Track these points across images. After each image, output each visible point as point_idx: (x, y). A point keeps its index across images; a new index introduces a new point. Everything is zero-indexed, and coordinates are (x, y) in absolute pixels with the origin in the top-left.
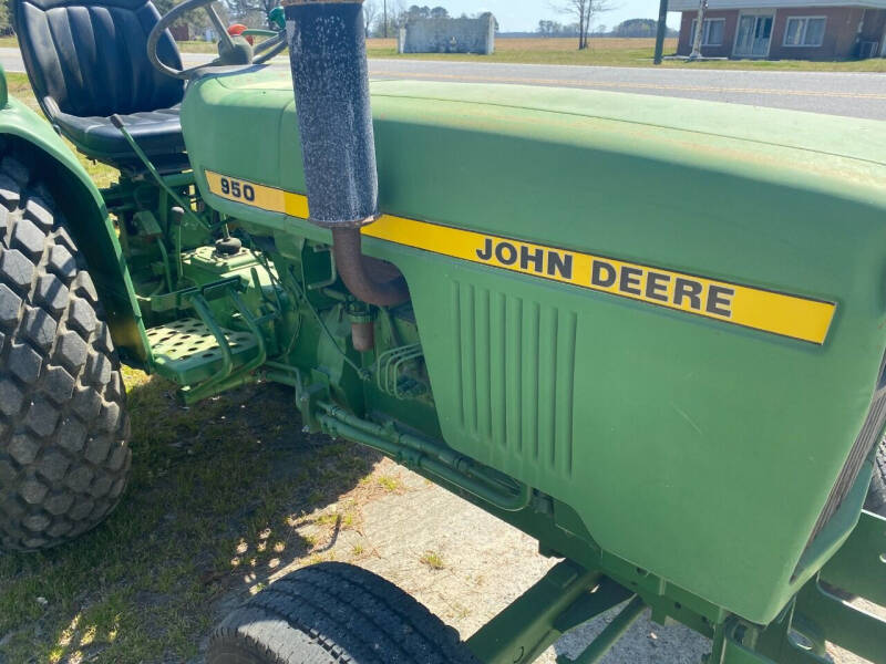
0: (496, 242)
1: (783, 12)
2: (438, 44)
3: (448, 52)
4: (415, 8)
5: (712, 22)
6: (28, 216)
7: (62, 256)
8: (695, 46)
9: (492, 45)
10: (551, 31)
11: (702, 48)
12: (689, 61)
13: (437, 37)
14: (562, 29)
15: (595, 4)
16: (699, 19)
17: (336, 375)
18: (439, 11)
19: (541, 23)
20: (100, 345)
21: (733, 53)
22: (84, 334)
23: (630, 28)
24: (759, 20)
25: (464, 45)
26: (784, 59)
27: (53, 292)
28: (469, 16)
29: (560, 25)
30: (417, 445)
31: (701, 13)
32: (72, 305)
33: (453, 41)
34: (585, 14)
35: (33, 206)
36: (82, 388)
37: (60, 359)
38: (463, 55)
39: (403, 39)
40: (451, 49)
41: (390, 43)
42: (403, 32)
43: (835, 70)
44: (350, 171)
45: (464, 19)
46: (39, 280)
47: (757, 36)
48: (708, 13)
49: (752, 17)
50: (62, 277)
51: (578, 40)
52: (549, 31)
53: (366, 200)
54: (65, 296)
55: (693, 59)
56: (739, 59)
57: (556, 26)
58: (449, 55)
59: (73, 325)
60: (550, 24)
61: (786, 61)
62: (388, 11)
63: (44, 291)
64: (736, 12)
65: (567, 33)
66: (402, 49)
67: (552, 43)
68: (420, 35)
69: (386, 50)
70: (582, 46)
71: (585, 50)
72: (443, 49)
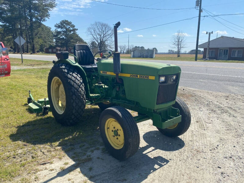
0: (132, 75)
1: (231, 49)
2: (141, 56)
3: (143, 57)
4: (136, 47)
5: (212, 51)
6: (78, 76)
7: (81, 81)
8: (207, 56)
9: (154, 56)
10: (172, 52)
11: (209, 57)
12: (205, 60)
13: (140, 54)
14: (174, 52)
15: (182, 46)
16: (208, 50)
17: (114, 95)
18: (142, 47)
19: (169, 50)
20: (84, 93)
21: (218, 59)
22: (83, 91)
23: (193, 52)
24: (224, 51)
25: (148, 56)
26: (231, 60)
27: (80, 85)
28: (150, 49)
29: (174, 51)
30: (124, 101)
31: (208, 49)
32: (82, 87)
33: (145, 55)
34: (179, 49)
35: (78, 75)
36: (82, 98)
37: (80, 93)
38: (147, 58)
39: (132, 54)
40: (144, 57)
41: (129, 55)
42: (132, 53)
43: (237, 62)
44: (118, 68)
45: (148, 49)
46: (79, 83)
47: (224, 54)
48: (210, 49)
49: (223, 50)
50: (81, 84)
51: (177, 55)
52: (171, 52)
53: (119, 71)
54: (81, 86)
55: (207, 60)
56: (219, 60)
57: (173, 51)
58: (144, 58)
59: (82, 89)
60: (171, 50)
61: (232, 61)
62: (129, 47)
63: (79, 85)
64: (218, 48)
65: (176, 53)
66: (132, 57)
67: (171, 56)
68: (137, 53)
69: (128, 57)
70: (178, 56)
71: (179, 57)
72: (142, 57)
